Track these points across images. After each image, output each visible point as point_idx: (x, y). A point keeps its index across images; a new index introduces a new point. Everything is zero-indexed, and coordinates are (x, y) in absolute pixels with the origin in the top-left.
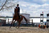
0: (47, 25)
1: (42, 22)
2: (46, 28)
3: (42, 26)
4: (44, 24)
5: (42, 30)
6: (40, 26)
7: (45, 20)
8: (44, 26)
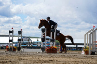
0: (18, 46)
1: (11, 43)
2: (17, 51)
3: (11, 48)
4: (14, 45)
5: (12, 53)
6: (8, 48)
7: (15, 40)
8: (13, 47)
